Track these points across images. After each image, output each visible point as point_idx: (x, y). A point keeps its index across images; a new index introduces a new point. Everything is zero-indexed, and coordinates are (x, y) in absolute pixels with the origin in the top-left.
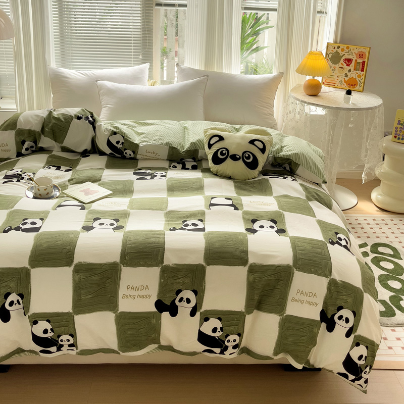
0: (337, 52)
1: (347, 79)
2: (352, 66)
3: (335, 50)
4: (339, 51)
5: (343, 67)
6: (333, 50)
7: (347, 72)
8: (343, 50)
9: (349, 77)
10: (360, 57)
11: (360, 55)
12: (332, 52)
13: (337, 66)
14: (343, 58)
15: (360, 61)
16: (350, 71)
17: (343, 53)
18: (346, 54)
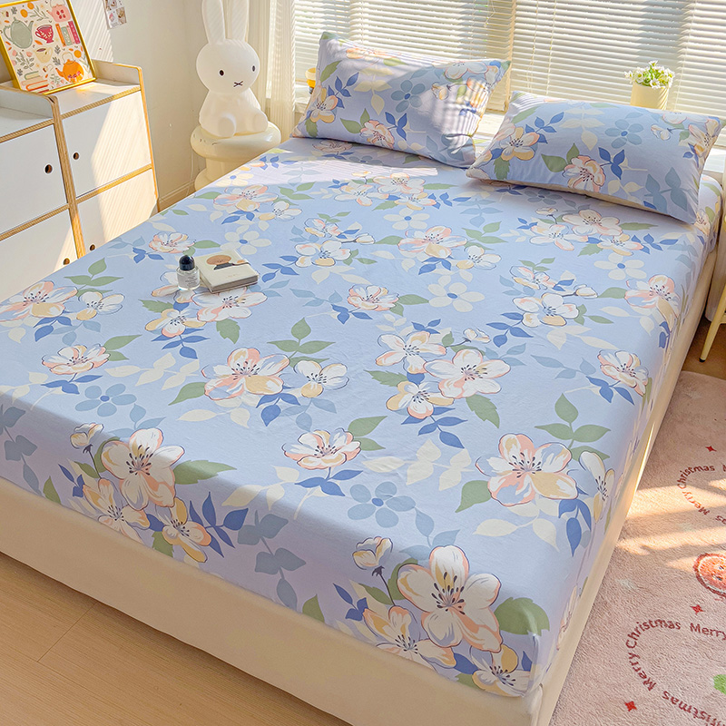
1: (61, 68)
8: (24, 13)
11: (58, 13)
16: (58, 50)
17: (29, 19)
18: (35, 19)
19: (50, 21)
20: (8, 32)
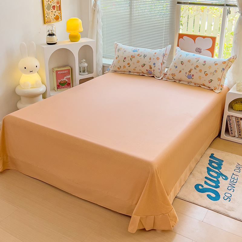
4: (49, 2)
6: (47, 3)
8: (51, 2)
14: (52, 6)
15: (58, 5)
17: (51, 3)
18: (52, 3)
19: (55, 4)
20: (46, 6)
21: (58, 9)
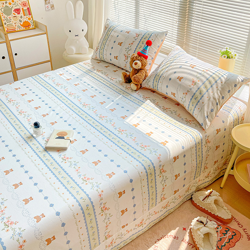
0: (6, 6)
1: (22, 23)
2: (22, 13)
3: (4, 5)
4: (8, 5)
5: (15, 15)
6: (3, 5)
7: (20, 19)
8: (10, 4)
9: (22, 21)
10: (24, 6)
11: (23, 4)
12: (3, 7)
13: (10, 16)
14: (13, 9)
15: (25, 8)
16: (21, 17)
17: (11, 6)
18: (14, 6)
19: (20, 7)
20: (3, 10)
21: (27, 12)
